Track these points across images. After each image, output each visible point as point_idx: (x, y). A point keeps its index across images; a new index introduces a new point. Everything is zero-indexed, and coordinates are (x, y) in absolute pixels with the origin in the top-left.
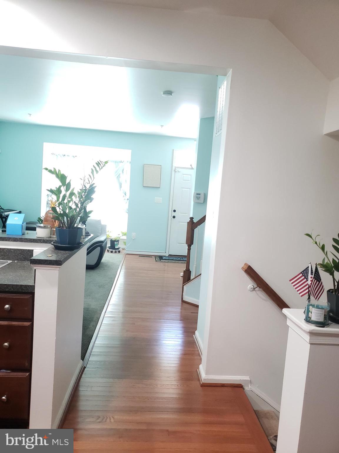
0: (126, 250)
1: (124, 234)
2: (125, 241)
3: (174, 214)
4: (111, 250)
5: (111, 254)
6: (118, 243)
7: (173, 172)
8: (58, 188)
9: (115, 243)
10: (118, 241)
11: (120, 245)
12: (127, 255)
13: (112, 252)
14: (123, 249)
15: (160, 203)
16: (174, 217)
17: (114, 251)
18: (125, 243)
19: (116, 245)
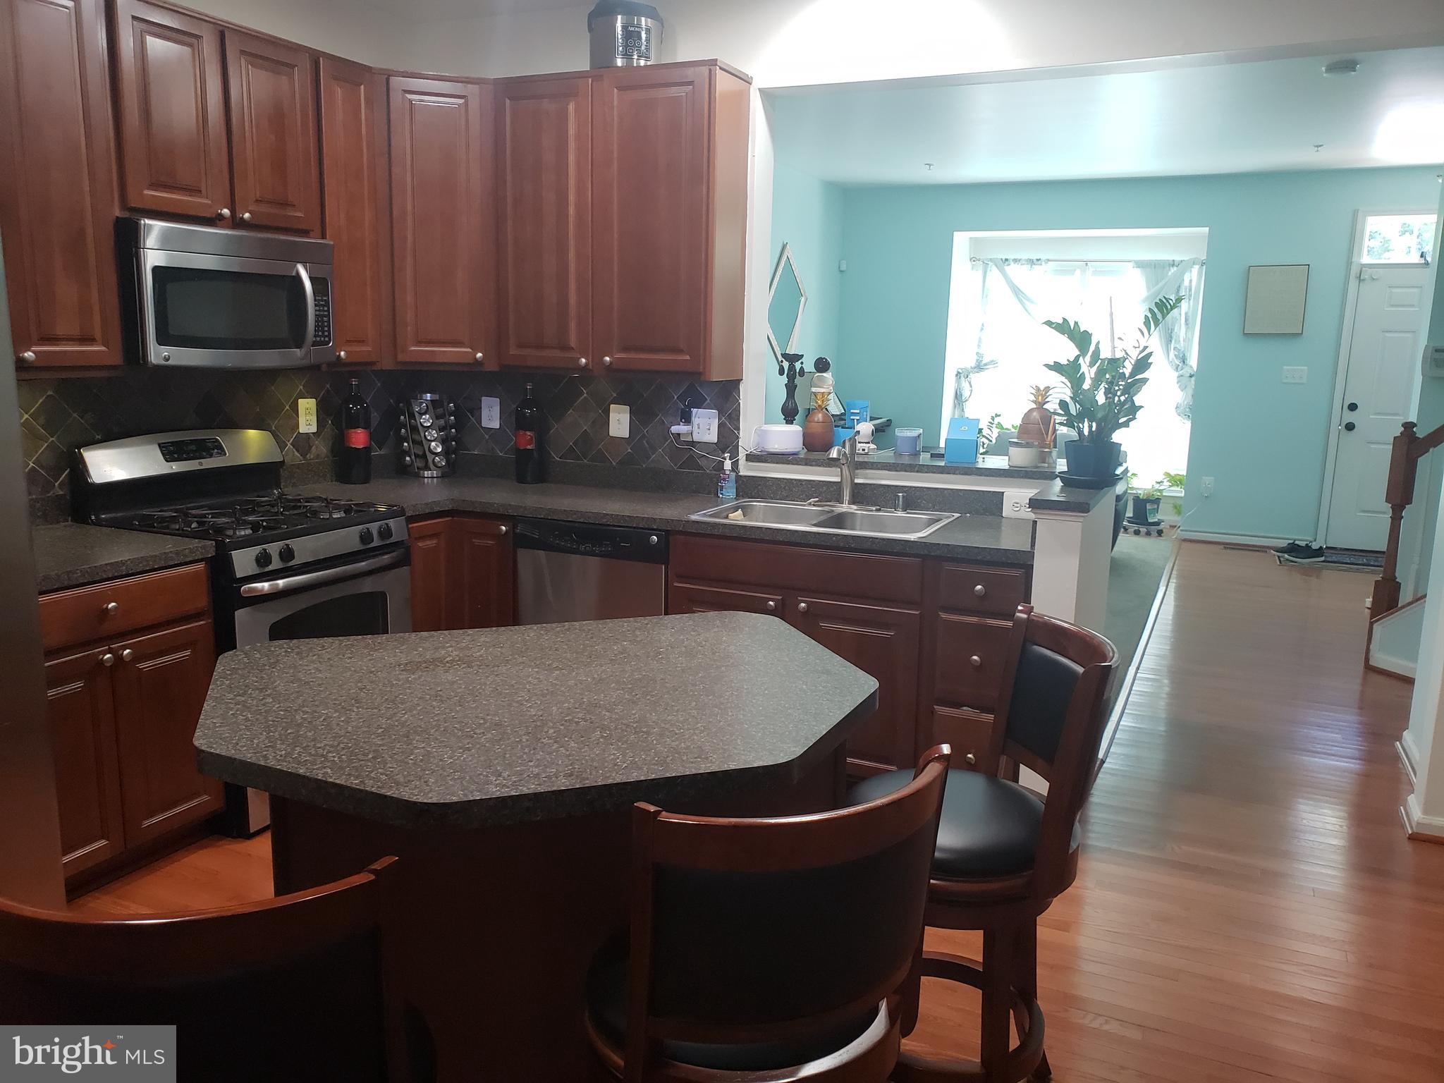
0: (1181, 528)
1: (1175, 480)
2: (1179, 502)
3: (1350, 417)
4: (1136, 527)
5: (1136, 539)
6: (1156, 507)
7: (1353, 284)
8: (1072, 360)
9: (1149, 506)
10: (1157, 501)
11: (1164, 515)
12: (1184, 544)
13: (1137, 533)
14: (1171, 526)
15: (1303, 384)
16: (1350, 427)
17: (1143, 530)
18: (1178, 509)
19: (1150, 514)
